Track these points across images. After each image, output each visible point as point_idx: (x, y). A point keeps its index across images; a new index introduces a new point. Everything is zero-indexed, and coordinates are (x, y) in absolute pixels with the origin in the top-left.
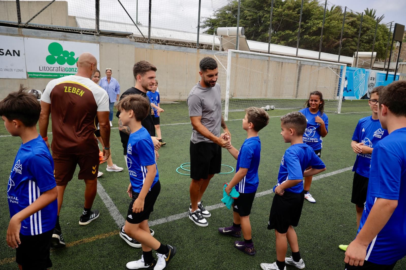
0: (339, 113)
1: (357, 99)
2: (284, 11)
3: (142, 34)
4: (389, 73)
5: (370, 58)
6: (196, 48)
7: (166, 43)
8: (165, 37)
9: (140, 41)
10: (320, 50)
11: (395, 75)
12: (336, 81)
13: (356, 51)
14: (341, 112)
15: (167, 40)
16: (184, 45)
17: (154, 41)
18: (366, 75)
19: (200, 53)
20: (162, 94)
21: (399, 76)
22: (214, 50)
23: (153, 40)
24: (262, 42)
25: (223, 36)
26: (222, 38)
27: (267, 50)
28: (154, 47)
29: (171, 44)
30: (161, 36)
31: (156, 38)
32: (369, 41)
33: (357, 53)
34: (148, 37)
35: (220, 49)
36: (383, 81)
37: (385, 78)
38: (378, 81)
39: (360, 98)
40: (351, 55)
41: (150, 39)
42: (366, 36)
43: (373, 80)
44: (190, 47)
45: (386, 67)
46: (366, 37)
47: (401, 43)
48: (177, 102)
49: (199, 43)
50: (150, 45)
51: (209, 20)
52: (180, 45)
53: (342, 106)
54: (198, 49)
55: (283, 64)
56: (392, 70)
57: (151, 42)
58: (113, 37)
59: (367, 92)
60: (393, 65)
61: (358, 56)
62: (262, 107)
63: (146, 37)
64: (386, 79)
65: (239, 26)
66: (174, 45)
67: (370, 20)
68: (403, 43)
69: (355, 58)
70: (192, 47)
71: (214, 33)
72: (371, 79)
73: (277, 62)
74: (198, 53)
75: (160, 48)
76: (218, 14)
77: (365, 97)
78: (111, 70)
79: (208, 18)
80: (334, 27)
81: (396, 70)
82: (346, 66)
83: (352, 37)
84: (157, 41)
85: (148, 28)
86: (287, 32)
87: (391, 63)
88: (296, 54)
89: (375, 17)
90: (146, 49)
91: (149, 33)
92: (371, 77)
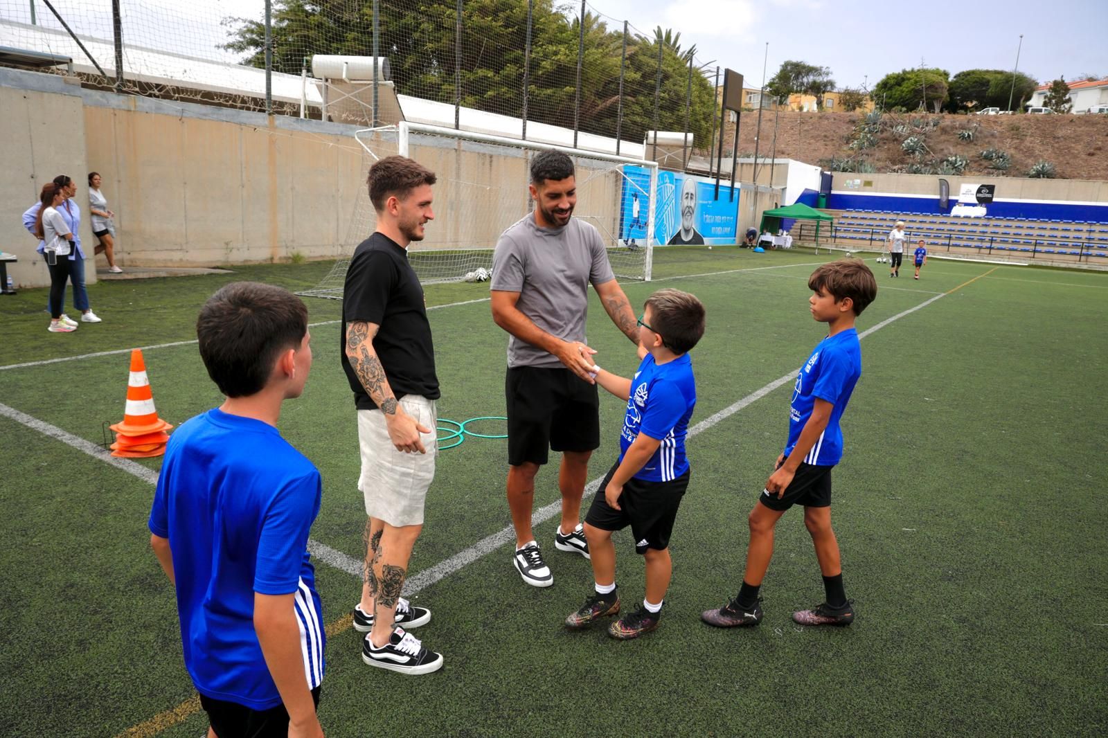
0: (648, 279)
1: (660, 245)
3: (94, 62)
4: (722, 182)
5: (680, 147)
6: (264, 111)
8: (170, 75)
9: (90, 83)
10: (576, 124)
11: (732, 188)
13: (652, 129)
14: (652, 278)
15: (177, 87)
16: (230, 102)
17: (135, 86)
18: (676, 186)
19: (277, 127)
20: (176, 247)
21: (739, 189)
22: (305, 117)
23: (134, 83)
25: (332, 81)
26: (327, 84)
27: (453, 121)
28: (137, 104)
29: (191, 97)
30: (156, 74)
31: (143, 80)
32: (671, 106)
33: (655, 134)
34: (114, 76)
35: (324, 115)
36: (710, 202)
37: (713, 194)
38: (701, 202)
39: (667, 242)
40: (638, 138)
41: (122, 78)
42: (665, 92)
43: (691, 198)
44: (248, 109)
45: (715, 169)
46: (664, 95)
47: (738, 114)
49: (273, 98)
50: (123, 98)
51: (253, 26)
52: (216, 101)
53: (653, 263)
54: (270, 114)
55: (494, 159)
56: (725, 177)
57: (127, 90)
59: (680, 228)
60: (727, 166)
61: (658, 141)
62: (470, 273)
63: (108, 75)
64: (716, 198)
65: (380, 56)
66: (197, 102)
67: (670, 55)
68: (742, 114)
69: (652, 148)
70: (254, 110)
71: (304, 71)
72: (687, 198)
73: (479, 153)
74: (272, 127)
75: (158, 109)
77: (676, 239)
79: (251, 22)
80: (594, 65)
81: (732, 177)
83: (635, 93)
84: (146, 88)
85: (113, 47)
86: (481, 72)
87: (723, 160)
88: (521, 134)
89: (678, 48)
90: (114, 109)
91: (117, 62)
92: (685, 192)
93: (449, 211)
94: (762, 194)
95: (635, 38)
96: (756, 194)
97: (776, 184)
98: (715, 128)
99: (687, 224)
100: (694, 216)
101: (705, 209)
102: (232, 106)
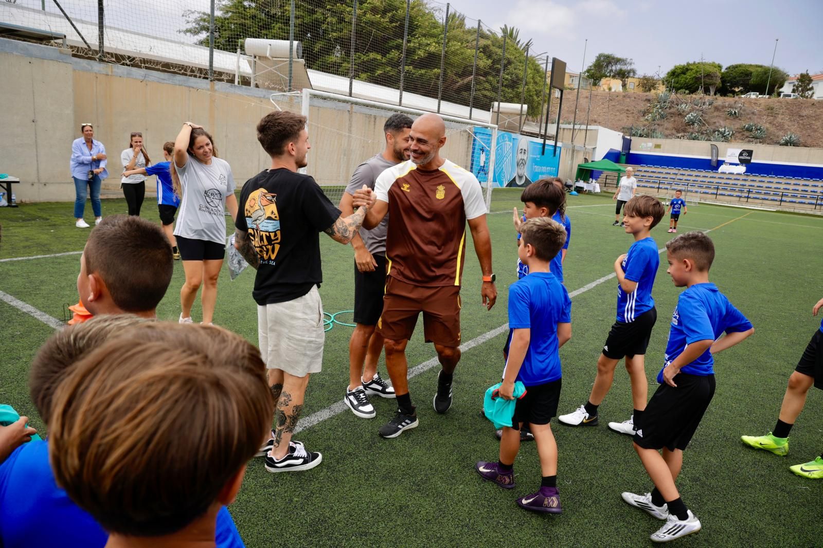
1: (500, 187)
2: (365, 13)
3: (83, 38)
4: (548, 142)
5: (518, 115)
6: (207, 78)
7: (141, 63)
8: (138, 49)
9: (79, 54)
10: (440, 95)
11: (555, 146)
12: (468, 152)
13: (497, 101)
15: (144, 59)
16: (183, 71)
17: (112, 56)
18: (513, 144)
19: (216, 90)
21: (561, 148)
22: (239, 84)
23: (112, 55)
25: (258, 58)
26: (255, 60)
27: (348, 90)
28: (114, 70)
29: (154, 66)
30: (128, 48)
31: (118, 53)
32: (514, 84)
33: (499, 105)
34: (97, 49)
35: (253, 83)
36: (539, 156)
37: (541, 150)
38: (531, 156)
39: (505, 185)
40: (486, 107)
41: (103, 51)
42: (508, 74)
43: (524, 153)
44: (195, 76)
45: (543, 132)
46: (507, 76)
47: (562, 91)
49: (214, 69)
50: (103, 65)
52: (172, 70)
53: (492, 201)
54: (211, 81)
55: (377, 119)
56: (550, 138)
57: (106, 59)
58: (9, 38)
59: (515, 175)
60: (552, 130)
61: (501, 110)
63: (93, 48)
64: (543, 153)
66: (158, 70)
67: (512, 47)
68: (564, 91)
69: (496, 114)
70: (200, 77)
71: (239, 50)
72: (521, 153)
73: (366, 114)
74: (213, 90)
75: (129, 74)
76: (225, 6)
77: (512, 183)
78: (91, 127)
79: (204, 14)
80: (455, 53)
81: (556, 138)
83: (486, 74)
84: (119, 59)
85: (98, 28)
86: (372, 55)
87: (548, 126)
88: (398, 100)
89: (519, 42)
90: (96, 73)
91: (100, 39)
92: (521, 148)
93: (342, 156)
94: (578, 151)
95: (488, 32)
96: (573, 151)
97: (588, 145)
98: (545, 101)
99: (520, 172)
100: (526, 166)
101: (535, 161)
102: (183, 74)
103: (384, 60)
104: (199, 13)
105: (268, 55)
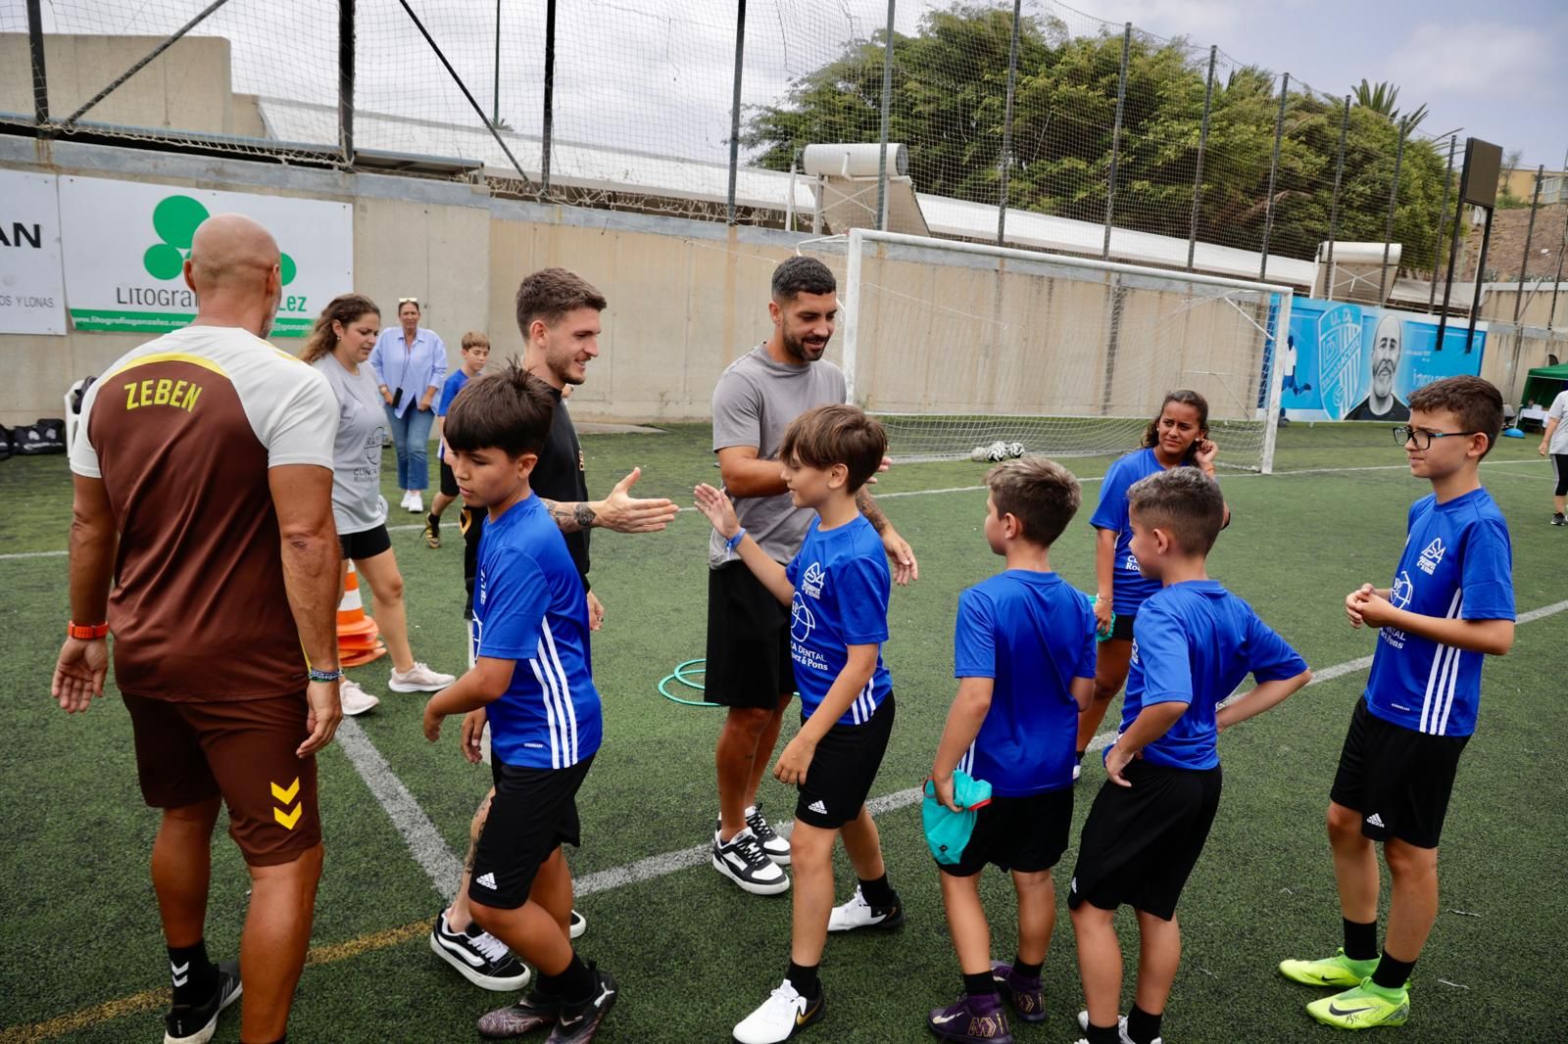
0: (1267, 470)
1: (1330, 420)
2: (1056, 84)
3: (517, 165)
4: (1450, 322)
5: (1378, 265)
6: (724, 221)
7: (610, 201)
8: (606, 177)
9: (509, 192)
10: (1193, 233)
11: (1471, 330)
12: (1254, 349)
13: (1327, 239)
14: (1274, 469)
15: (614, 193)
16: (680, 210)
17: (562, 193)
18: (1364, 328)
19: (738, 242)
21: (1485, 333)
22: (792, 229)
23: (561, 189)
24: (974, 200)
25: (829, 179)
26: (822, 183)
27: (995, 230)
28: (564, 215)
29: (630, 205)
30: (589, 176)
31: (572, 184)
32: (1375, 205)
33: (1331, 247)
34: (539, 180)
35: (816, 225)
36: (1428, 353)
37: (1435, 340)
38: (1409, 352)
40: (1307, 254)
41: (548, 184)
42: (1364, 183)
43: (1392, 346)
44: (703, 218)
45: (1439, 299)
46: (1362, 188)
47: (1490, 211)
48: (652, 426)
49: (737, 203)
50: (546, 208)
51: (770, 114)
52: (662, 210)
53: (1276, 446)
54: (731, 225)
55: (1056, 285)
56: (1458, 312)
57: (552, 198)
58: (406, 175)
59: (1369, 393)
60: (1463, 294)
61: (1335, 257)
62: (978, 449)
63: (531, 179)
64: (1439, 346)
65: (890, 141)
66: (639, 211)
67: (1377, 123)
68: (1496, 211)
69: (1324, 266)
70: (711, 219)
71: (793, 167)
72: (1384, 346)
73: (1032, 276)
74: (733, 242)
75: (588, 221)
76: (805, 92)
77: (1361, 412)
78: (416, 305)
79: (768, 109)
80: (1244, 149)
81: (1475, 313)
82: (1291, 296)
83: (1313, 187)
84: (575, 195)
85: (541, 145)
86: (1067, 163)
87: (1454, 286)
88: (1102, 246)
89: (1394, 115)
90: (534, 223)
91: (544, 165)
92: (1381, 336)
93: (982, 358)
94: (1531, 340)
95: (1323, 100)
96: (1519, 340)
97: (1560, 325)
98: (1446, 235)
99: (1381, 388)
100: (1395, 376)
101: (1417, 364)
102: (681, 216)
103: (1092, 171)
104: (760, 108)
105: (844, 172)
